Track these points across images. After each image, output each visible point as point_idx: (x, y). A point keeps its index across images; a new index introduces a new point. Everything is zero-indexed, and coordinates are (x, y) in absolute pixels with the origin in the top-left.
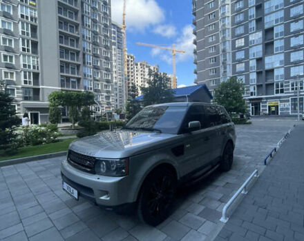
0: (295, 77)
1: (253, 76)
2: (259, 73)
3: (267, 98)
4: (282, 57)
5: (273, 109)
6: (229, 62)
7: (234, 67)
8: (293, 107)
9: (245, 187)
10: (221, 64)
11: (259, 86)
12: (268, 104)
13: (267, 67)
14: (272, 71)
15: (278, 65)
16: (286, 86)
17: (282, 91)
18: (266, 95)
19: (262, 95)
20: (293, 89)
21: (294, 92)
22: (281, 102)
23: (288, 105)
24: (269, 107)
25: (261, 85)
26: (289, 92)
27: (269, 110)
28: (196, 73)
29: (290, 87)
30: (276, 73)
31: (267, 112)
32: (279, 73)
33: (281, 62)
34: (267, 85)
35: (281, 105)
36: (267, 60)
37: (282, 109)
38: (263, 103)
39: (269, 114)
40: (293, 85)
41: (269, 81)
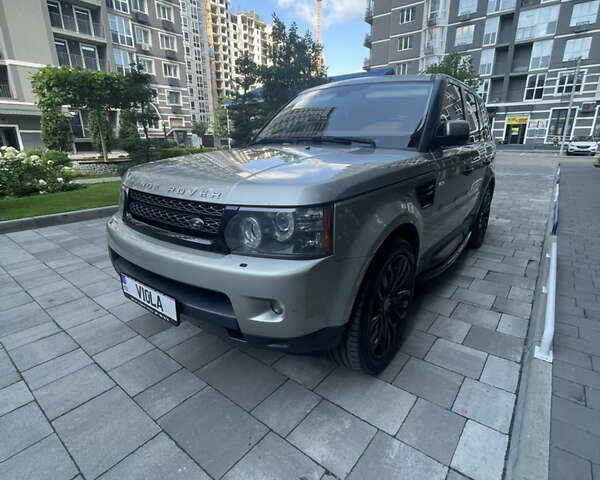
0: (572, 64)
1: (488, 58)
2: (501, 51)
3: (507, 109)
4: (554, 14)
5: (515, 131)
6: (443, 20)
7: (452, 33)
8: (553, 128)
10: (425, 26)
11: (496, 82)
12: (506, 122)
13: (521, 37)
14: (527, 47)
15: (543, 33)
16: (549, 83)
17: (539, 94)
18: (507, 101)
19: (500, 101)
20: (560, 90)
21: (562, 98)
22: (533, 116)
23: (545, 124)
24: (508, 126)
25: (501, 80)
26: (553, 97)
27: (506, 135)
28: (368, 44)
29: (557, 86)
30: (537, 52)
31: (503, 138)
32: (543, 51)
33: (551, 25)
34: (512, 79)
35: (532, 125)
36: (525, 19)
37: (532, 133)
38: (497, 118)
39: (505, 143)
40: (562, 82)
41: (519, 71)
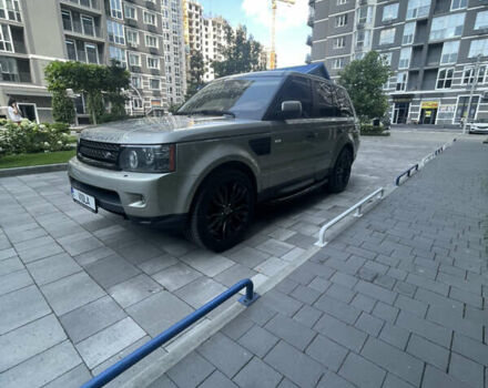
0: (474, 60)
1: (406, 54)
2: (417, 49)
3: (421, 96)
4: (460, 19)
5: (428, 114)
6: (370, 25)
7: (377, 34)
8: (460, 111)
9: (360, 207)
10: (355, 29)
11: (413, 74)
12: (421, 106)
13: (433, 38)
14: (439, 45)
15: (451, 35)
16: (457, 75)
17: (448, 84)
18: (422, 89)
19: (416, 89)
20: (466, 81)
21: (466, 87)
22: (443, 102)
23: (453, 108)
24: (423, 110)
25: (416, 73)
26: (459, 87)
27: (421, 116)
28: (309, 43)
29: (463, 78)
30: (446, 50)
31: (418, 119)
32: (450, 49)
33: (458, 29)
34: (426, 72)
35: (442, 109)
36: (436, 24)
37: (442, 115)
38: (414, 103)
39: (420, 123)
40: (468, 74)
41: (432, 65)
